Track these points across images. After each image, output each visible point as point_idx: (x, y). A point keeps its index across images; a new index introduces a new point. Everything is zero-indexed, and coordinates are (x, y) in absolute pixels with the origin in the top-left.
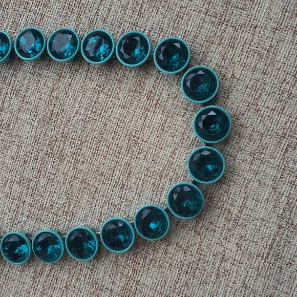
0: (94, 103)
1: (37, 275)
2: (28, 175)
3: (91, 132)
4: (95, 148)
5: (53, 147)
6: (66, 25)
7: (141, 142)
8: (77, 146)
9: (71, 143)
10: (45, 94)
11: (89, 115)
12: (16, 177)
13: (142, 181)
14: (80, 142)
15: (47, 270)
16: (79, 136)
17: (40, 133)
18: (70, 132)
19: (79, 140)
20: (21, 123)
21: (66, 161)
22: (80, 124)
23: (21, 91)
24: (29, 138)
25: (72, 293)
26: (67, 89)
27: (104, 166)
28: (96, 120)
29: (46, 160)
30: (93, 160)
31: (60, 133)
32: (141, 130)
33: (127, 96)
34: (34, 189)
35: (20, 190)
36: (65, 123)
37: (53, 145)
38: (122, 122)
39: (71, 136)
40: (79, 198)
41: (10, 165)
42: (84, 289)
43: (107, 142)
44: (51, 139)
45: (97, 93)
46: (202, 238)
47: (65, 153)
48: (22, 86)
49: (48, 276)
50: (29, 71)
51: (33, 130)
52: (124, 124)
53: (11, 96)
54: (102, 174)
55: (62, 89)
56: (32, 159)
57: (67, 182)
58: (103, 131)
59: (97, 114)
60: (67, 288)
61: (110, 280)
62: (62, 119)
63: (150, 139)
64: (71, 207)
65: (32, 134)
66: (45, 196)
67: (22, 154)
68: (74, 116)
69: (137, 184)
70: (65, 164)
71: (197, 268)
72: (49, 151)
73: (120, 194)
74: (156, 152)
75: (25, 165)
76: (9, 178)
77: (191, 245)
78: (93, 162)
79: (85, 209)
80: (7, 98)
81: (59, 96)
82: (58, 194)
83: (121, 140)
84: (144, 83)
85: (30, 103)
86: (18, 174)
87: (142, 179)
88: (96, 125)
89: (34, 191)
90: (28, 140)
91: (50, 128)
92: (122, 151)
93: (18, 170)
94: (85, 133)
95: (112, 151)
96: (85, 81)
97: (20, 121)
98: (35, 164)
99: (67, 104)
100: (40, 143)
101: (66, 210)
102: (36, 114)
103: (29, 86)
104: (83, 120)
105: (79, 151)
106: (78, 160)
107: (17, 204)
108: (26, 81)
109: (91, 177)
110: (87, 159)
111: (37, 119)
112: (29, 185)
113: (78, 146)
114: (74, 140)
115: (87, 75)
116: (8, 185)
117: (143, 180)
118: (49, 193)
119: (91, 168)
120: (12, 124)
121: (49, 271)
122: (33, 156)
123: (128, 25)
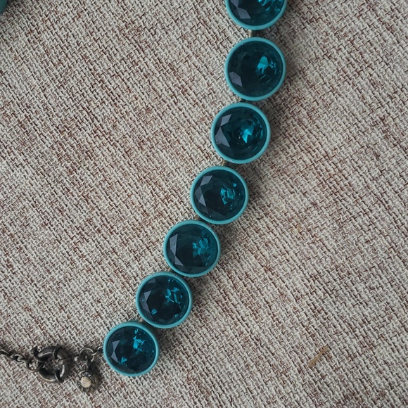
0: (46, 55)
1: (224, 302)
3: (83, 86)
4: (107, 96)
7: (141, 21)
9: (77, 126)
12: (72, 239)
13: (194, 57)
14: (84, 112)
15: (226, 283)
16: (75, 107)
17: (36, 161)
18: (63, 117)
20: (6, 180)
21: (98, 150)
22: (61, 94)
24: (32, 182)
25: (281, 267)
26: (5, 81)
27: (140, 98)
30: (121, 110)
31: (54, 132)
32: (125, 10)
34: (105, 222)
37: (64, 153)
38: (96, 30)
40: (159, 165)
42: (286, 245)
43: (110, 71)
44: (54, 152)
45: (36, 41)
46: (325, 18)
47: (86, 143)
49: (235, 287)
52: (101, 30)
54: (148, 110)
56: (63, 197)
57: (127, 169)
58: (91, 67)
60: (270, 270)
61: (298, 196)
62: (38, 116)
63: (145, 6)
64: (164, 186)
65: (31, 174)
66: (124, 214)
68: (45, 95)
69: (193, 67)
70: (101, 155)
71: (361, 53)
72: (68, 165)
73: (192, 101)
74: (167, 7)
75: (65, 214)
76: (68, 250)
77: (325, 41)
78: (123, 111)
79: (179, 168)
82: (133, 192)
83: (119, 49)
86: (70, 232)
87: (191, 54)
88: (77, 72)
89: (108, 225)
92: (135, 58)
93: (65, 228)
94: (77, 95)
95: (126, 74)
101: (162, 196)
104: (59, 88)
105: (96, 120)
106: (107, 131)
107: (109, 263)
109: (141, 128)
110: (113, 118)
111: (16, 152)
112: (96, 227)
113: (89, 118)
114: (76, 118)
115: (5, 40)
116: (75, 258)
117: (193, 53)
118: (124, 205)
119: (130, 121)
121: (230, 280)
122: (60, 194)
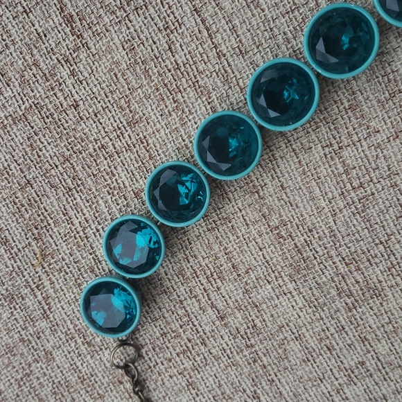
2: (352, 359)
5: (350, 291)
6: (191, 117)
8: (383, 256)
10: (260, 236)
11: (356, 199)
19: (376, 245)
23: (221, 266)
28: (373, 194)
29: (357, 317)
33: (386, 116)
35: (362, 388)
36: (332, 243)
39: (360, 252)
41: (311, 373)
48: (217, 258)
50: (205, 229)
51: (297, 298)
53: (215, 286)
55: (278, 204)
59: (366, 185)
67: (313, 343)
80: (212, 296)
81: (284, 217)
84: (393, 72)
85: (253, 268)
90: (303, 318)
91: (317, 272)
96: (300, 162)
97: (264, 306)
98: (347, 338)
99: (306, 216)
100: (325, 304)
102: (277, 274)
103: (226, 248)
108: (216, 247)
120: (257, 321)
123: (283, 20)
